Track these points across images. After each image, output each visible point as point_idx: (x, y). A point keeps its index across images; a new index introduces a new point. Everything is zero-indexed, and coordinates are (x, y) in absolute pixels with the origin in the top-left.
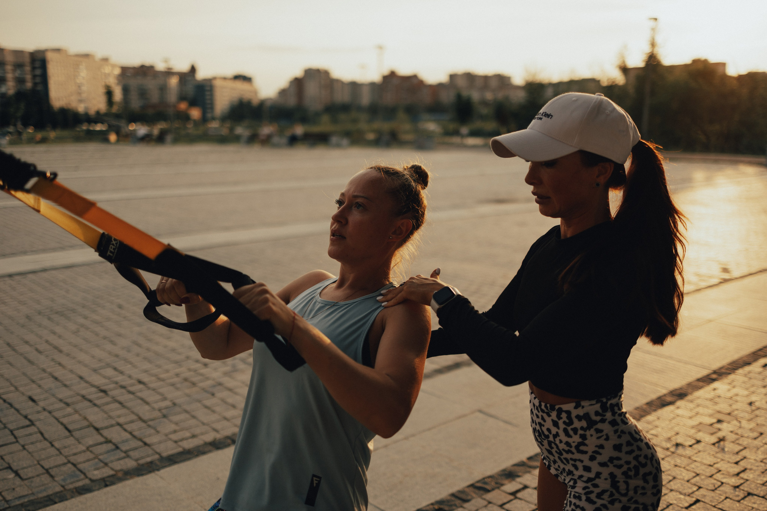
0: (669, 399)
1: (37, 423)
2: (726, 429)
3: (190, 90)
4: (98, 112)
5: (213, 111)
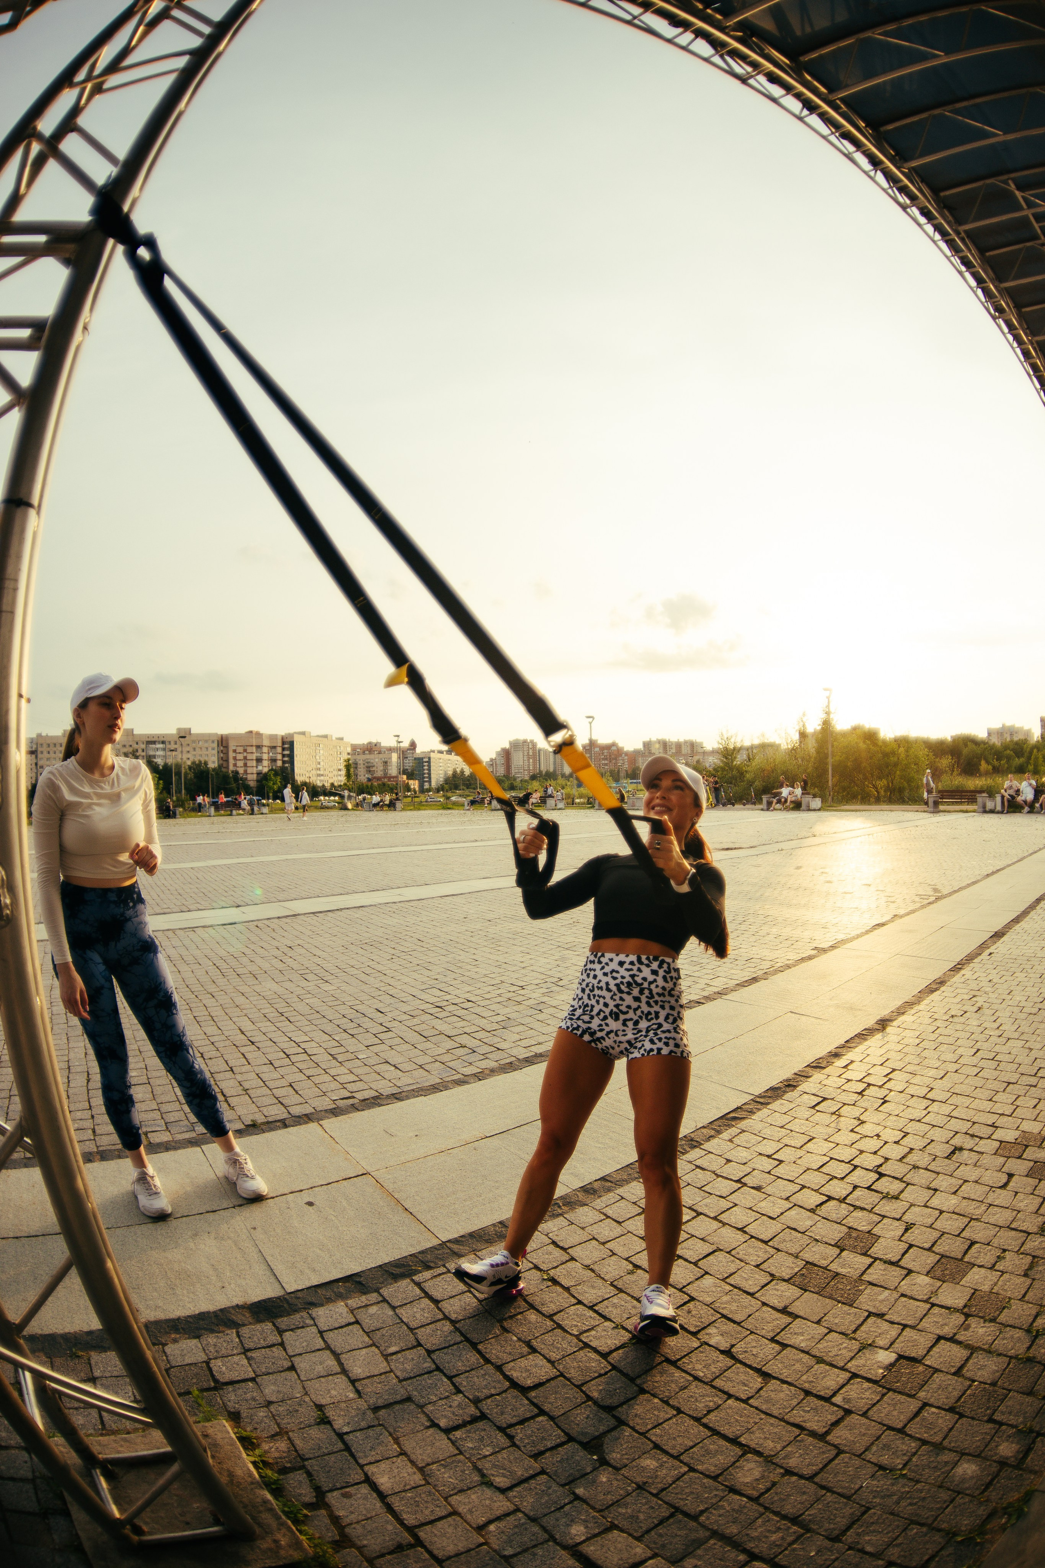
0: (934, 986)
1: (393, 1029)
2: (980, 1001)
3: (409, 764)
4: (332, 784)
5: (430, 782)
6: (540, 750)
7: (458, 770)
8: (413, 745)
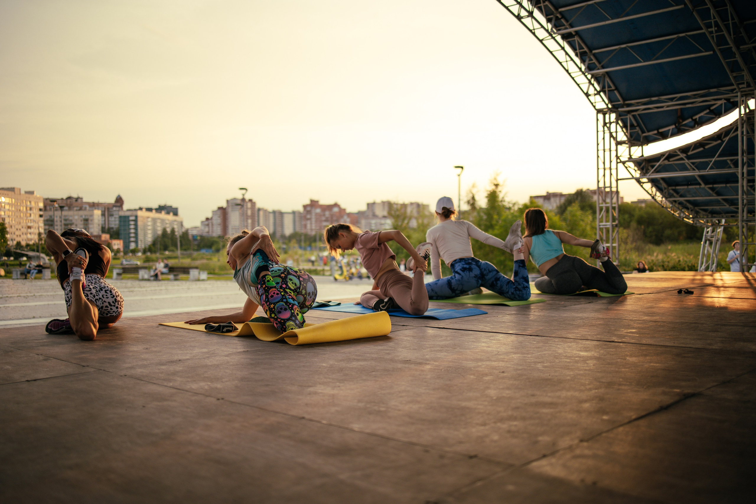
3: (114, 222)
4: (19, 244)
5: (136, 242)
6: (259, 210)
7: (169, 230)
8: (119, 201)
